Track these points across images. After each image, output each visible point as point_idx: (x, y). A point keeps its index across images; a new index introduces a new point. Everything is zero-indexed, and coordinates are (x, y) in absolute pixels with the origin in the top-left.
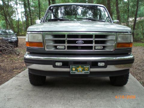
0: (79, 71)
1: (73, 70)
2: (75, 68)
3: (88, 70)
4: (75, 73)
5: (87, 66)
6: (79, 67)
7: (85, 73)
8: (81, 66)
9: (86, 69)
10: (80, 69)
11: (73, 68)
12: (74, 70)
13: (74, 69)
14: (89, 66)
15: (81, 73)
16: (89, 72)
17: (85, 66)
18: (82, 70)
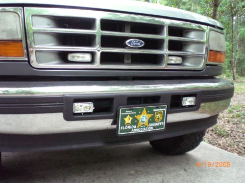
0: (140, 124)
1: (127, 122)
2: (131, 116)
3: (162, 121)
4: (130, 130)
5: (162, 108)
6: (141, 114)
7: (154, 128)
8: (147, 110)
9: (159, 115)
10: (144, 117)
11: (126, 116)
12: (130, 122)
13: (128, 120)
14: (164, 107)
15: (144, 130)
16: (163, 124)
17: (157, 108)
18: (149, 122)
